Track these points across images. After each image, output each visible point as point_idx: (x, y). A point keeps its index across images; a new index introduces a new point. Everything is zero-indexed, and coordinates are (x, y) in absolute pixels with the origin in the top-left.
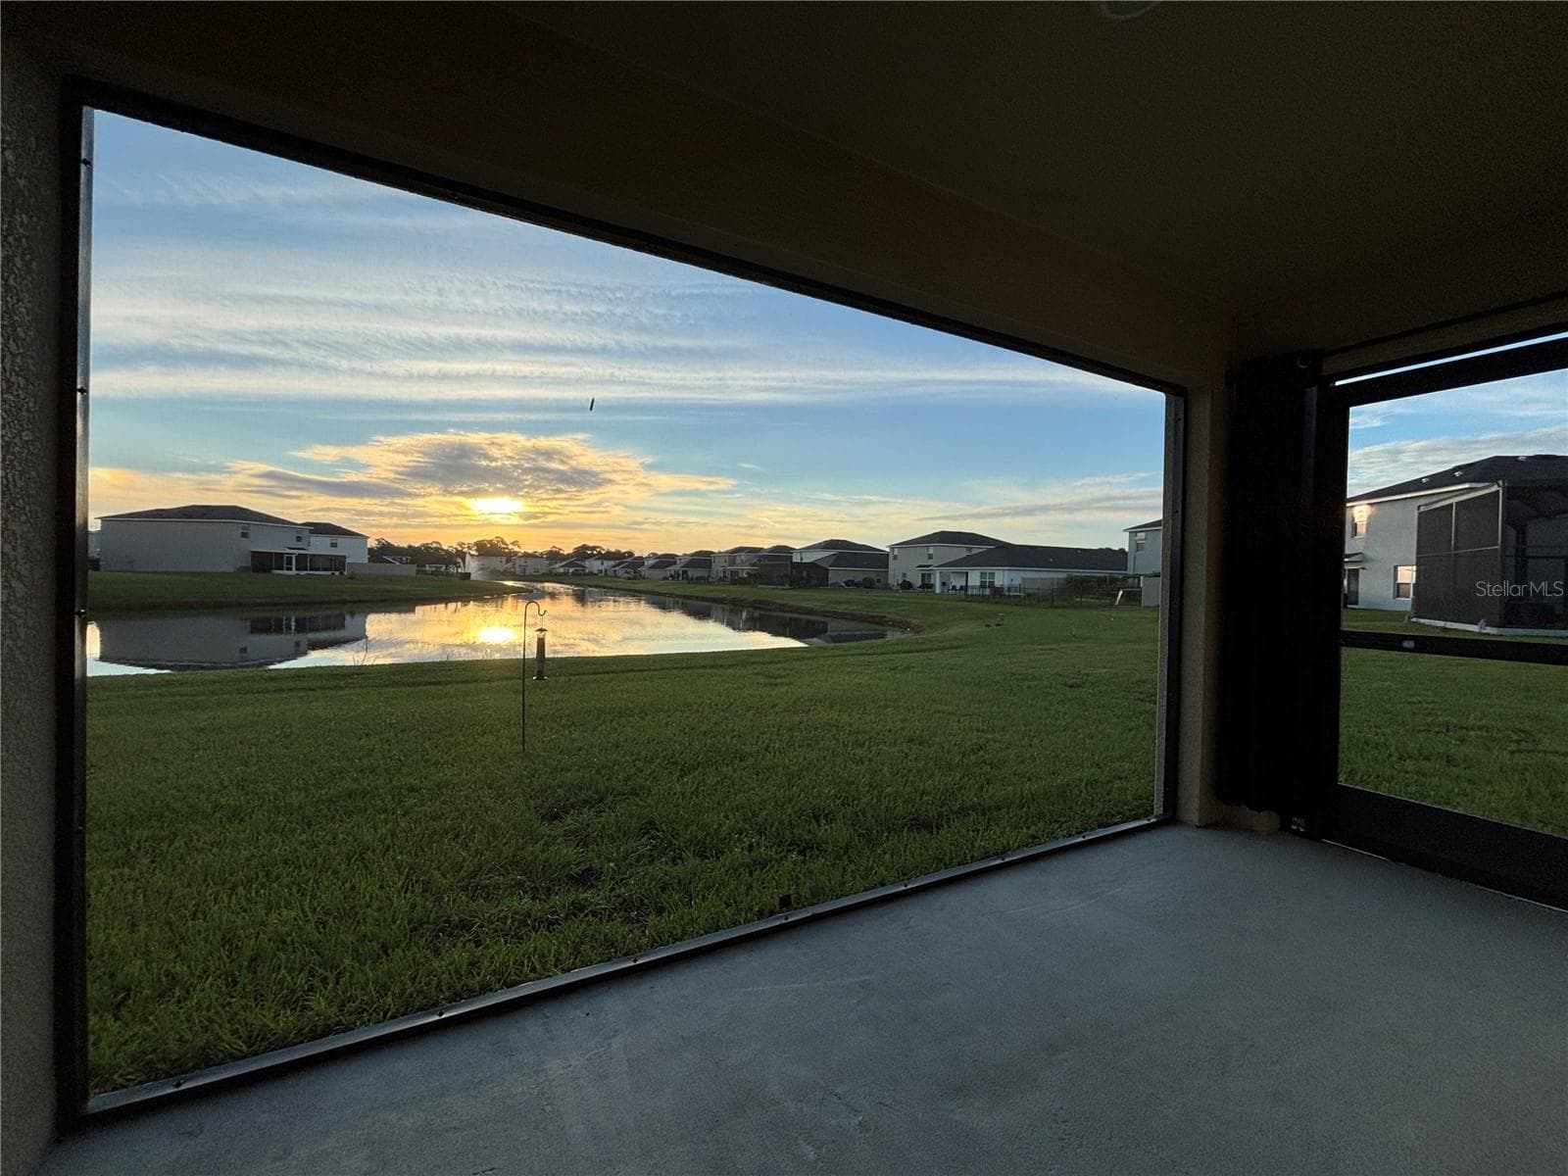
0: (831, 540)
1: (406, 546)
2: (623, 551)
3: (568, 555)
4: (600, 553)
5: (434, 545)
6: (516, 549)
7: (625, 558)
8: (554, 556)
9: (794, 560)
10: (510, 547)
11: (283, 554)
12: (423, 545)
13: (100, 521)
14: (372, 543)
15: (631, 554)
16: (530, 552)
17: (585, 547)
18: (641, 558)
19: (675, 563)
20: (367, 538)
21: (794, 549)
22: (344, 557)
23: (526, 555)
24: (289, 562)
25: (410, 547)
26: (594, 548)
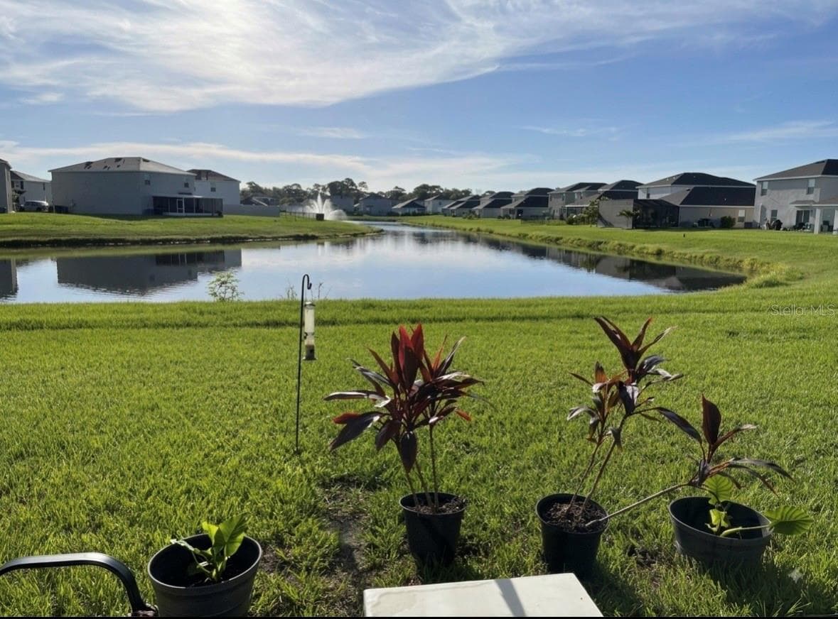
0: (685, 174)
1: (271, 188)
2: (461, 190)
3: (410, 194)
4: (438, 192)
5: (295, 188)
6: (363, 190)
7: (463, 197)
8: (397, 195)
9: (640, 198)
10: (359, 188)
11: (176, 198)
12: (285, 187)
13: (51, 173)
14: (243, 186)
15: (467, 193)
16: (376, 192)
17: (425, 187)
18: (477, 197)
19: (510, 202)
20: (240, 182)
21: (641, 184)
22: (221, 200)
23: (373, 196)
24: (180, 206)
25: (274, 188)
26: (434, 187)
